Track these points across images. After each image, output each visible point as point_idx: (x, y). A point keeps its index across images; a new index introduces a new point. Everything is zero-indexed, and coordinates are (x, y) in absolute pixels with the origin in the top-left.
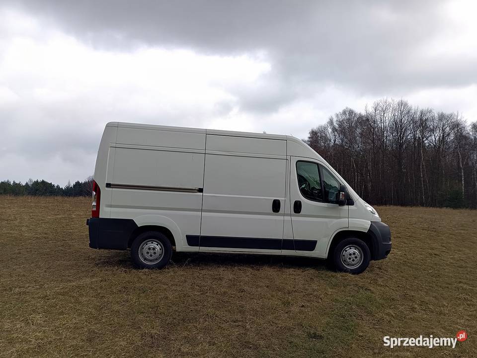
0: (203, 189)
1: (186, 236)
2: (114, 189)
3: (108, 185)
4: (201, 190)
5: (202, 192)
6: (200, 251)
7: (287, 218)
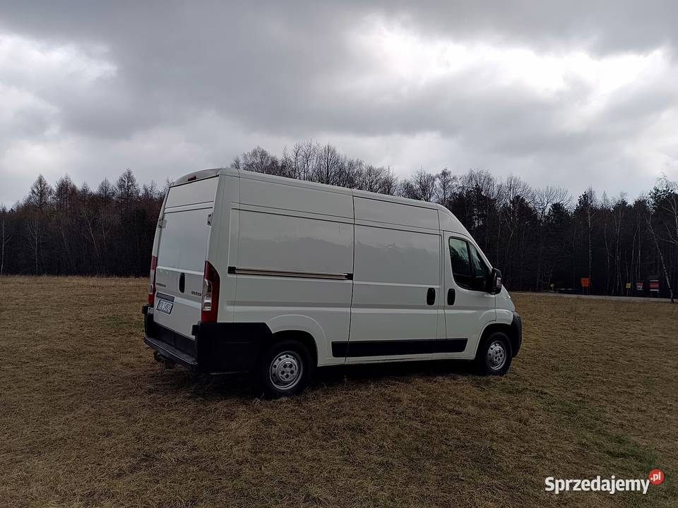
0: (352, 275)
1: (332, 343)
2: (239, 276)
3: (232, 270)
4: (350, 277)
5: (352, 279)
6: (346, 363)
7: (441, 312)
